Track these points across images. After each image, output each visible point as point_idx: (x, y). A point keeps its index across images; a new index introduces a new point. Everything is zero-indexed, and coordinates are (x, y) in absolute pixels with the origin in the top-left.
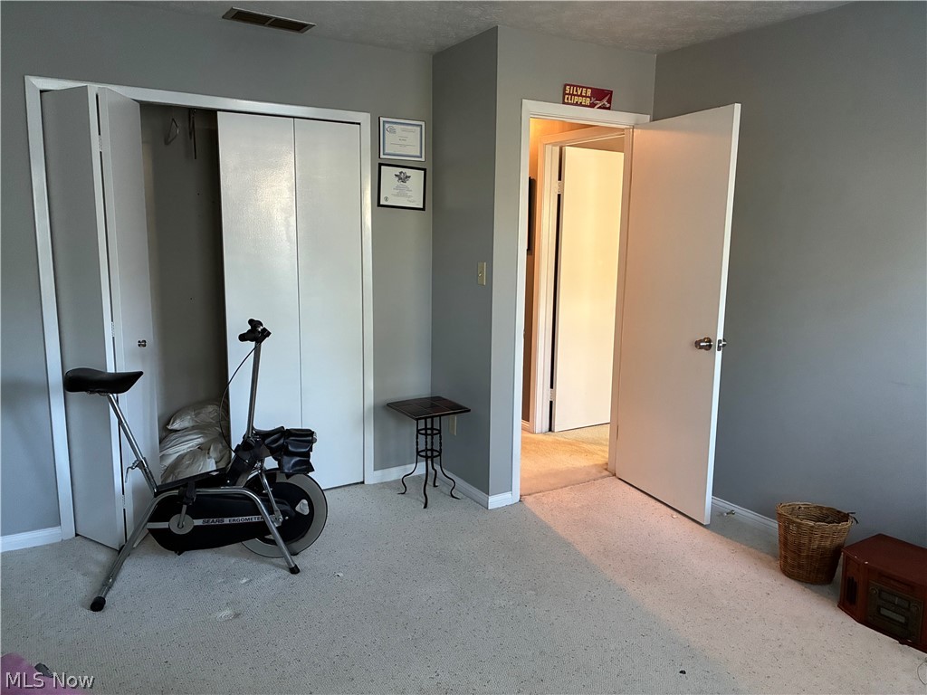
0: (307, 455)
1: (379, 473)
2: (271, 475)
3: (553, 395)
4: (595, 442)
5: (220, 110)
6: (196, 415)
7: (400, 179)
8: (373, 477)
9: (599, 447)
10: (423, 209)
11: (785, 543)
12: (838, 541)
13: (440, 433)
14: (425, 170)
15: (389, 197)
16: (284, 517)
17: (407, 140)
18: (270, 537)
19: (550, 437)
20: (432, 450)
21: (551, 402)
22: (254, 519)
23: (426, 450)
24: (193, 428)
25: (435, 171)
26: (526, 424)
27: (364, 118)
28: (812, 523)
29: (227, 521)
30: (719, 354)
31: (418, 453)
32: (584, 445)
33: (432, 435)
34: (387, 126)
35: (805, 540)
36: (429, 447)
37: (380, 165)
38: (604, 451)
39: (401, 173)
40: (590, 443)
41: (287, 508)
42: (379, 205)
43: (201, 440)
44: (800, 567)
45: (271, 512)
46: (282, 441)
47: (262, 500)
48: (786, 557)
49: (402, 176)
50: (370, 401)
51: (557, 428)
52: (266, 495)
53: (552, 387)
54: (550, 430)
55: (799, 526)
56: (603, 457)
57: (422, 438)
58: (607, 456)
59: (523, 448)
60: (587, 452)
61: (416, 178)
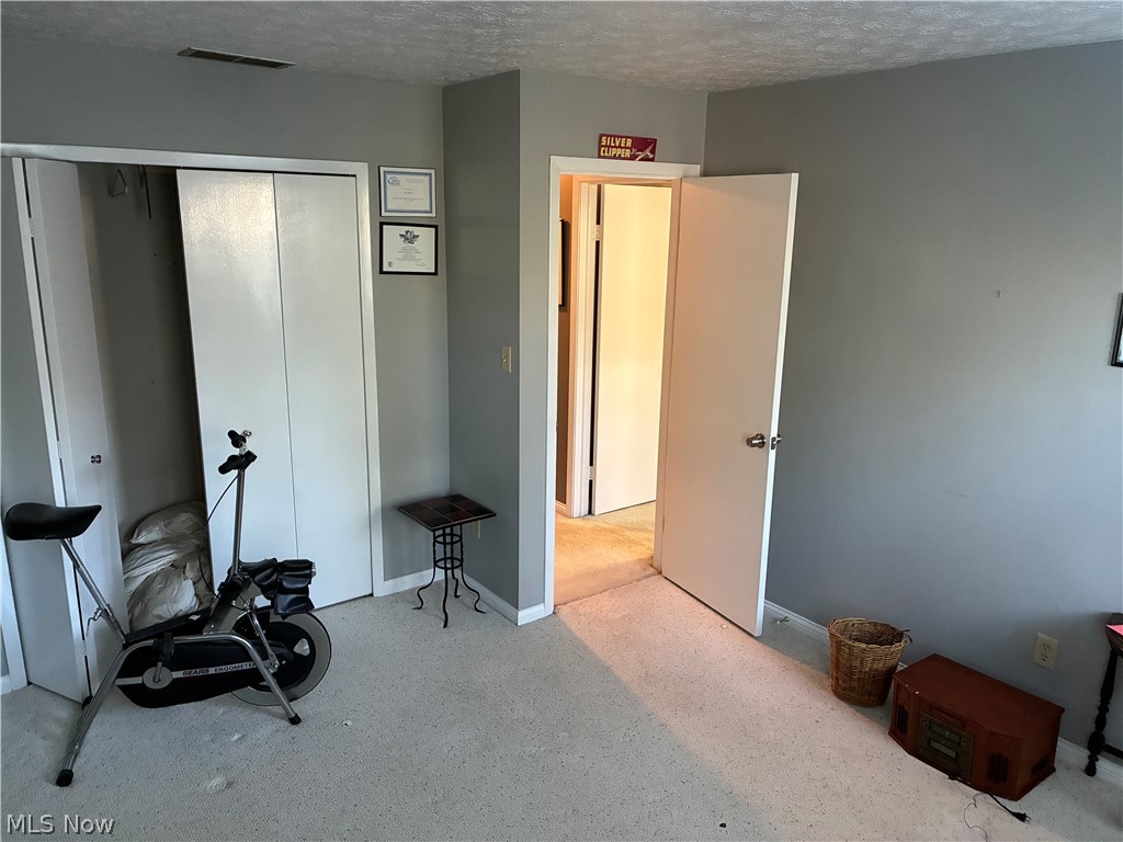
0: (305, 591)
1: (391, 582)
2: (263, 614)
3: (593, 473)
4: (640, 528)
5: (179, 168)
6: (166, 526)
7: (406, 239)
8: (383, 588)
9: (643, 535)
10: (435, 274)
11: (837, 665)
12: (890, 663)
13: (461, 540)
14: (436, 227)
15: (393, 261)
16: (280, 662)
17: (414, 192)
18: (264, 683)
19: (590, 523)
20: (452, 558)
21: (591, 482)
22: (246, 666)
23: (445, 559)
24: (164, 541)
25: (448, 227)
26: (561, 505)
27: (362, 170)
28: (863, 646)
29: (212, 671)
30: (773, 453)
31: (435, 562)
32: (628, 533)
33: (452, 543)
34: (389, 176)
35: (857, 663)
36: (448, 555)
37: (382, 224)
38: (649, 540)
39: (407, 232)
40: (635, 529)
41: (285, 651)
42: (382, 272)
43: (173, 557)
44: (851, 689)
45: (264, 656)
46: (275, 576)
47: (253, 644)
48: (837, 679)
49: (409, 236)
50: (377, 502)
51: (598, 510)
52: (259, 638)
53: (591, 464)
54: (590, 512)
55: (850, 648)
56: (649, 548)
57: (440, 548)
58: (653, 547)
59: (558, 540)
60: (631, 542)
61: (426, 236)
